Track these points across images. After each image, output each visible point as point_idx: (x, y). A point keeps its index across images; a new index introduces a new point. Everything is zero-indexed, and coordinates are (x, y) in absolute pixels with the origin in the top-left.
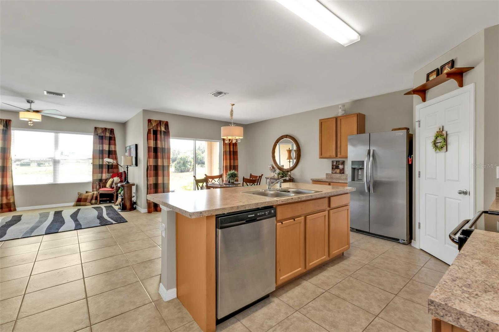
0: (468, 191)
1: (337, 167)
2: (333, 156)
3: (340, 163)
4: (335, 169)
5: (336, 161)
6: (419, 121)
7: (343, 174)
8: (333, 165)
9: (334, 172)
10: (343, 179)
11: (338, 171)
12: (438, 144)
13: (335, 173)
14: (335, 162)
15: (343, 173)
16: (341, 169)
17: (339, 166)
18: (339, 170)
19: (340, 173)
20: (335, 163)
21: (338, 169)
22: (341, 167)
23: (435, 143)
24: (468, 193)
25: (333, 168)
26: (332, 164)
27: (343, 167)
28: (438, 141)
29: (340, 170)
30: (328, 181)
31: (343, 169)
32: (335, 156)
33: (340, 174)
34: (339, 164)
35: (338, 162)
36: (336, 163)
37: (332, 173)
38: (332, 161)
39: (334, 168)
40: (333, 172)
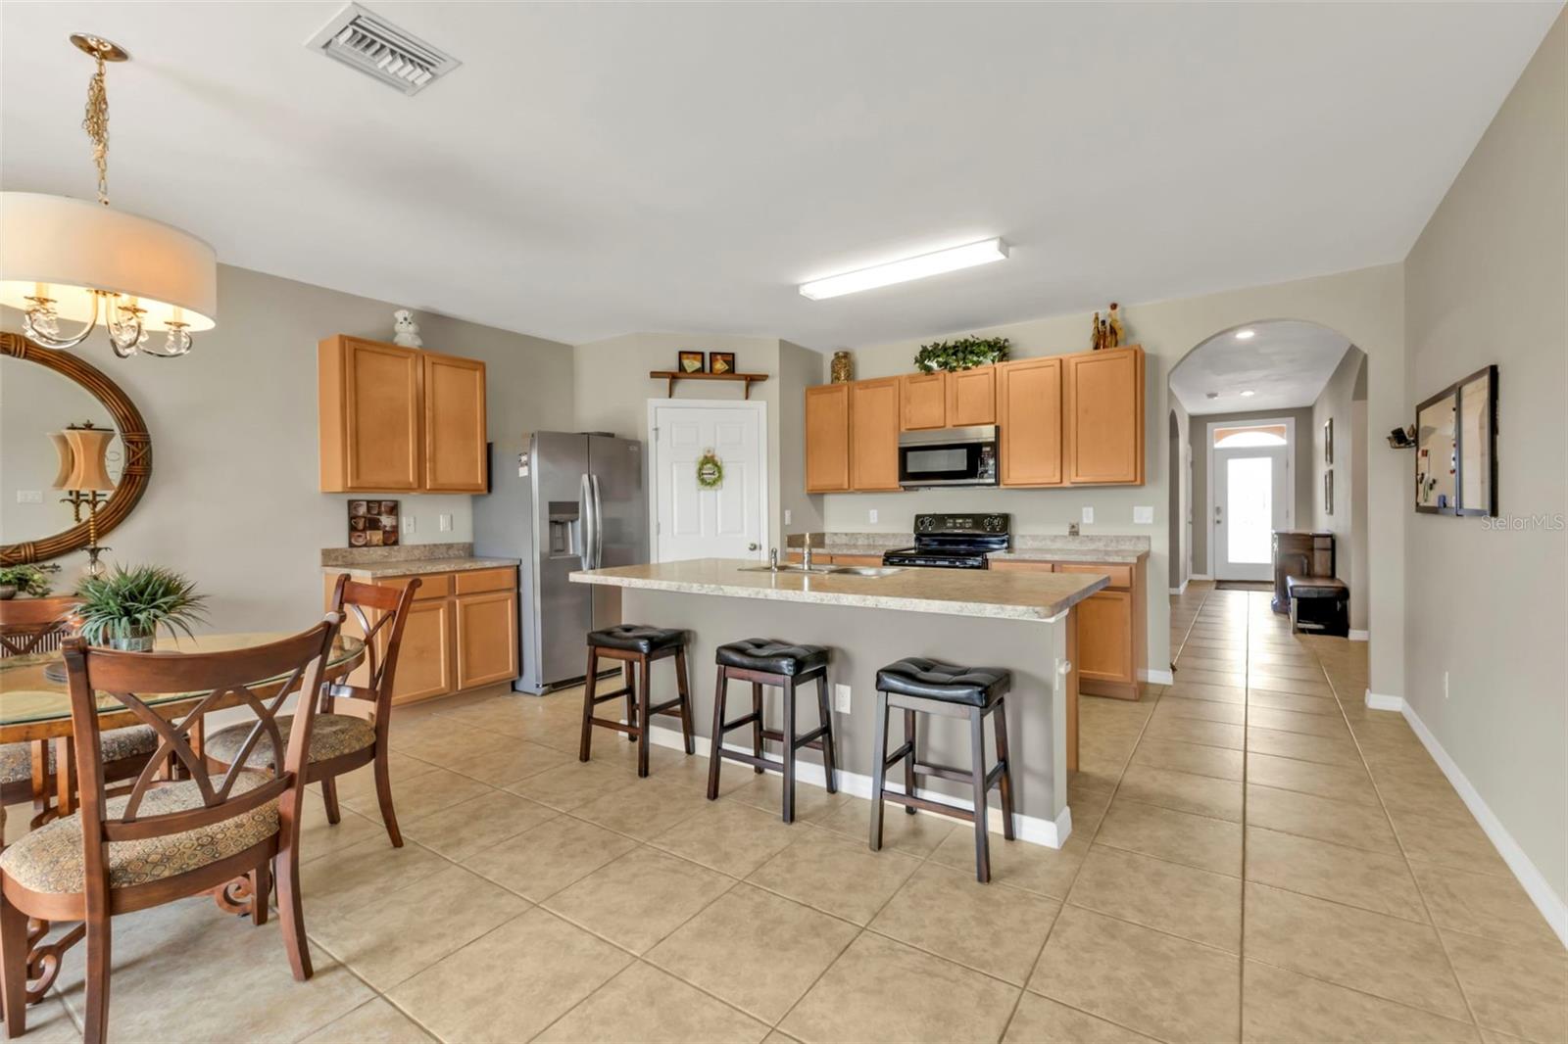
0: (758, 544)
1: (373, 524)
2: (410, 483)
3: (383, 509)
4: (364, 530)
5: (368, 502)
6: (656, 429)
7: (396, 548)
8: (352, 518)
9: (361, 542)
10: (398, 562)
11: (377, 536)
12: (705, 476)
13: (365, 545)
14: (365, 503)
15: (396, 543)
16: (387, 529)
17: (379, 521)
18: (381, 532)
19: (385, 544)
20: (362, 510)
21: (378, 528)
22: (386, 521)
23: (700, 474)
24: (758, 547)
25: (353, 529)
26: (349, 513)
27: (394, 524)
28: (704, 472)
29: (385, 532)
30: (448, 569)
31: (395, 529)
32: (415, 486)
33: (387, 547)
34: (379, 514)
35: (377, 505)
36: (369, 509)
37: (351, 545)
38: (350, 503)
39: (361, 526)
40: (353, 541)
